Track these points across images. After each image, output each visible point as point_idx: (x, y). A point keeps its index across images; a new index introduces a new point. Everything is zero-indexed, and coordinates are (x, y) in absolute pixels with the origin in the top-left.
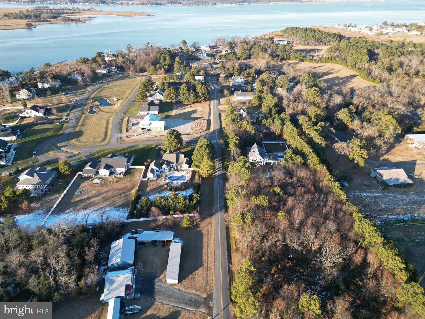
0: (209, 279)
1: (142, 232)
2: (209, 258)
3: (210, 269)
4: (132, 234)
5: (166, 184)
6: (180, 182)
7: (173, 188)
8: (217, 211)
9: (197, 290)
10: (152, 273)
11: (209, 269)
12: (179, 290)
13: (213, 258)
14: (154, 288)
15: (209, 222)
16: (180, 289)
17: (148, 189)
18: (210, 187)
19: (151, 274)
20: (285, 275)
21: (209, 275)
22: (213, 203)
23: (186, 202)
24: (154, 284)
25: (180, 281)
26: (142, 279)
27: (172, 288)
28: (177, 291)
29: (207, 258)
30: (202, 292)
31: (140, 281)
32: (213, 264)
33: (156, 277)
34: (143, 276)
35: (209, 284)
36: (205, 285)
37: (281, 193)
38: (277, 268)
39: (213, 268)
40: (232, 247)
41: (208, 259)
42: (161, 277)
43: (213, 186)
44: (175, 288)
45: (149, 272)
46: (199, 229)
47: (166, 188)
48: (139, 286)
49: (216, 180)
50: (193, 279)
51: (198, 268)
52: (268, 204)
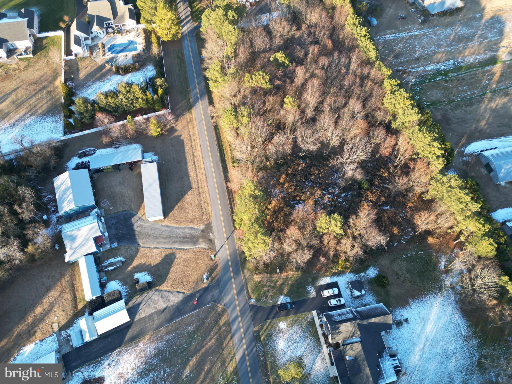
0: (203, 204)
1: (95, 153)
2: (199, 176)
3: (202, 190)
4: (80, 157)
5: (107, 62)
6: (130, 54)
7: (122, 68)
8: (196, 101)
9: (190, 222)
10: (126, 210)
11: (201, 190)
12: (168, 227)
13: (204, 174)
14: (133, 230)
15: (189, 120)
16: (169, 224)
17: (82, 75)
18: (178, 58)
19: (125, 212)
20: (297, 181)
21: (202, 199)
22: (188, 87)
23: (146, 95)
24: (131, 225)
25: (165, 214)
26: (114, 221)
27: (157, 226)
28: (165, 229)
29: (195, 175)
30: (197, 224)
31: (113, 224)
32: (205, 182)
33: (133, 216)
34: (114, 218)
35: (204, 211)
36: (199, 213)
37: (287, 62)
38: (287, 175)
39: (206, 188)
40: (226, 154)
41: (197, 177)
42: (140, 214)
43: (183, 54)
44: (162, 226)
45: (121, 210)
46: (177, 134)
47: (110, 70)
48: (114, 232)
49: (186, 43)
50: (182, 208)
51: (185, 193)
52: (269, 86)
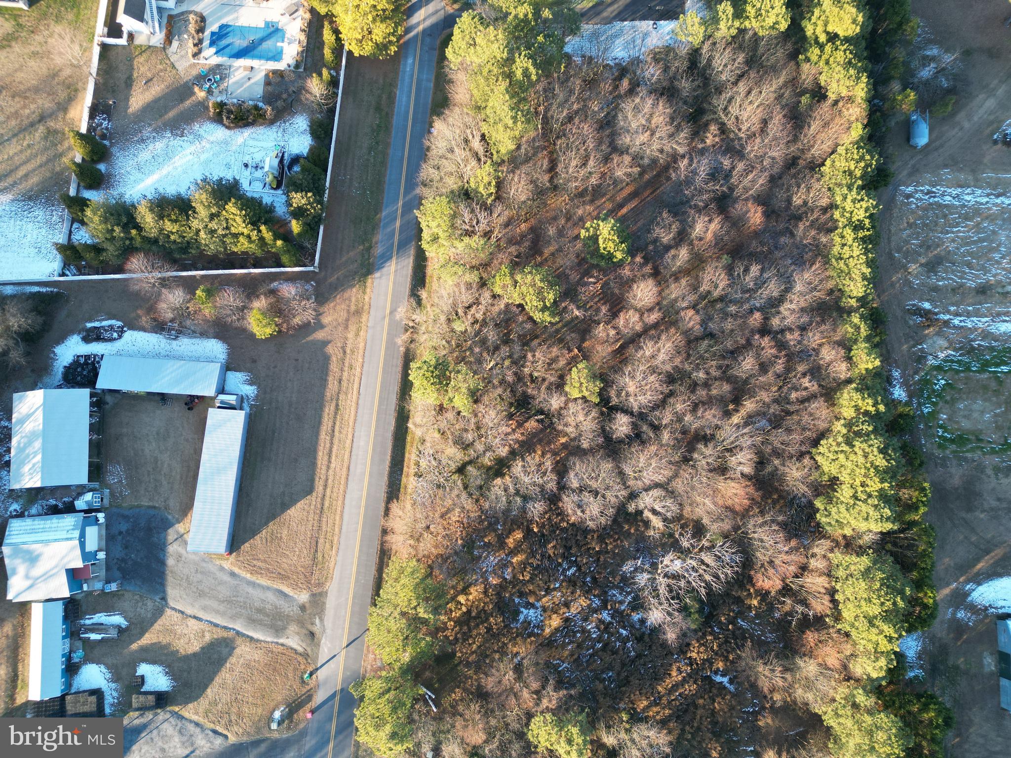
0: (321, 541)
1: (120, 337)
2: (333, 466)
3: (331, 505)
4: (87, 340)
5: (201, 79)
9: (283, 577)
10: (155, 507)
11: (327, 504)
12: (233, 574)
13: (346, 465)
14: (162, 563)
16: (236, 570)
19: (152, 512)
21: (324, 529)
24: (162, 547)
25: (234, 544)
26: (124, 527)
27: (210, 567)
28: (226, 578)
29: (326, 458)
30: (295, 586)
31: (120, 533)
32: (342, 487)
33: (167, 525)
34: (126, 517)
35: (320, 558)
36: (308, 562)
39: (340, 502)
41: (328, 467)
42: (180, 527)
44: (222, 569)
45: (145, 503)
46: (320, 335)
47: (203, 105)
48: (118, 552)
49: (410, 64)
50: (275, 538)
51: (293, 502)
